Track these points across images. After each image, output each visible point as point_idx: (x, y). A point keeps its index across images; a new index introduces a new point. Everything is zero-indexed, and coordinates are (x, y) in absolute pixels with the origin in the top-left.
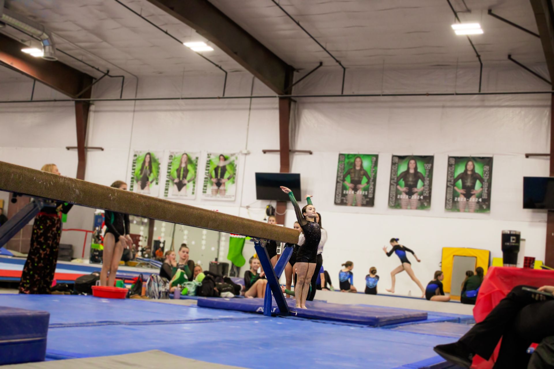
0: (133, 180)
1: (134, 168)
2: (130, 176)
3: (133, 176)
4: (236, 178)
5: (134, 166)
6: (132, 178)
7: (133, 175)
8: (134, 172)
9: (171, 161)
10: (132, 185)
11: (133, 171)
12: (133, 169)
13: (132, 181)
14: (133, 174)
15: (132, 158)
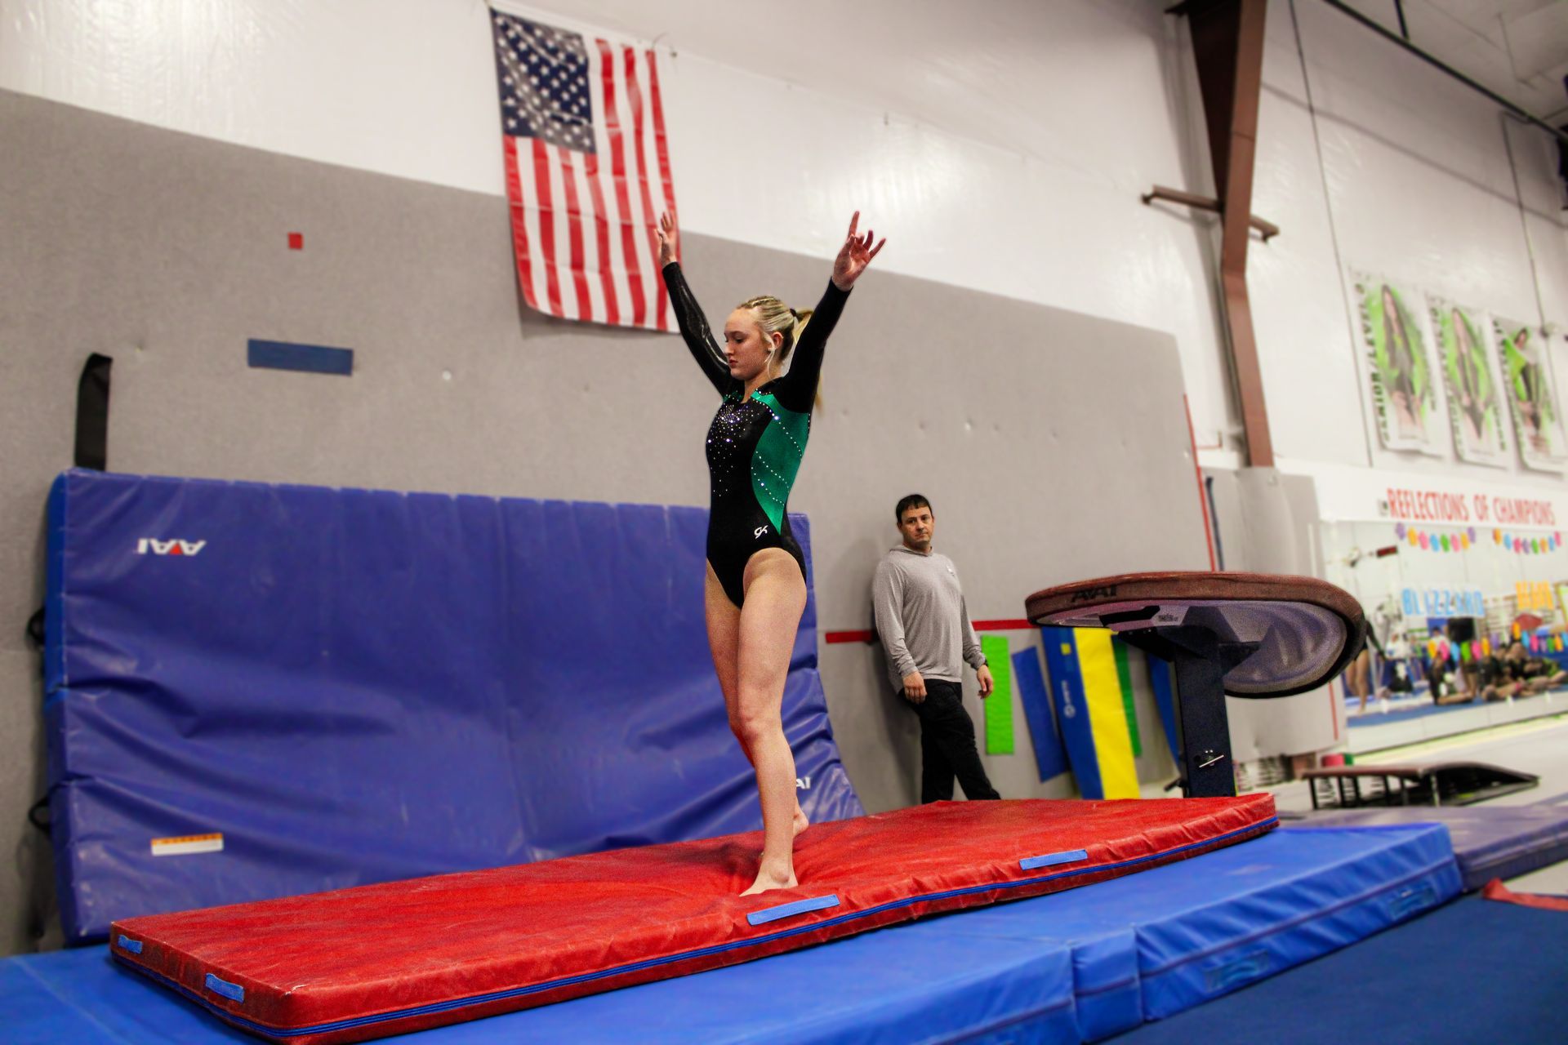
0: (1377, 384)
1: (1370, 336)
2: (1366, 370)
3: (1374, 370)
4: (1553, 403)
5: (1367, 330)
6: (1375, 377)
7: (1376, 366)
8: (1373, 355)
9: (1439, 327)
10: (1379, 404)
11: (1370, 349)
12: (1371, 343)
13: (1377, 390)
14: (1373, 360)
15: (1354, 299)
